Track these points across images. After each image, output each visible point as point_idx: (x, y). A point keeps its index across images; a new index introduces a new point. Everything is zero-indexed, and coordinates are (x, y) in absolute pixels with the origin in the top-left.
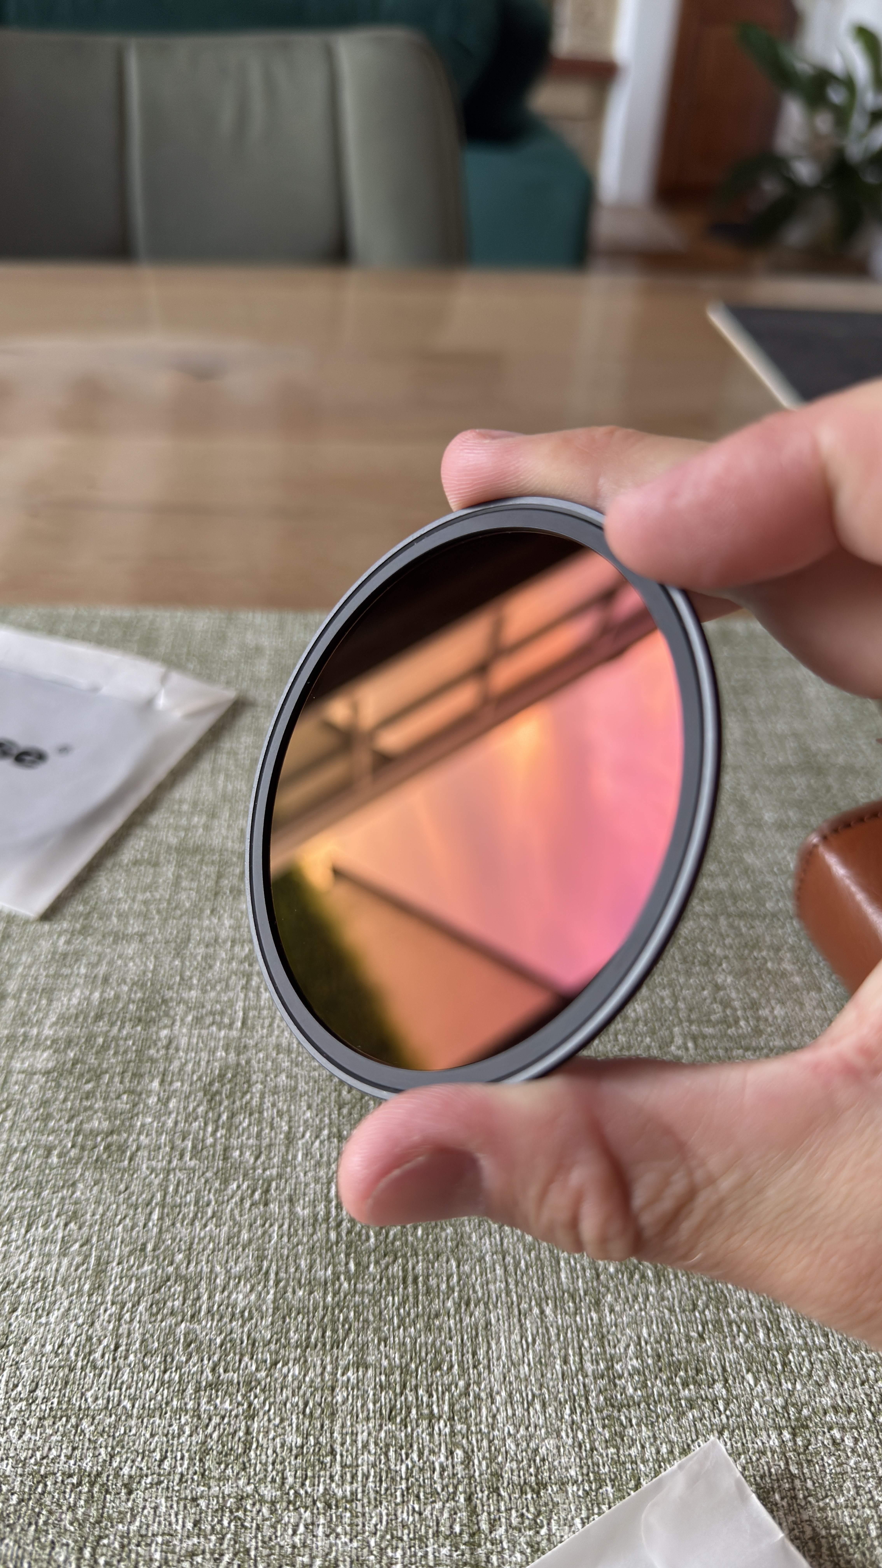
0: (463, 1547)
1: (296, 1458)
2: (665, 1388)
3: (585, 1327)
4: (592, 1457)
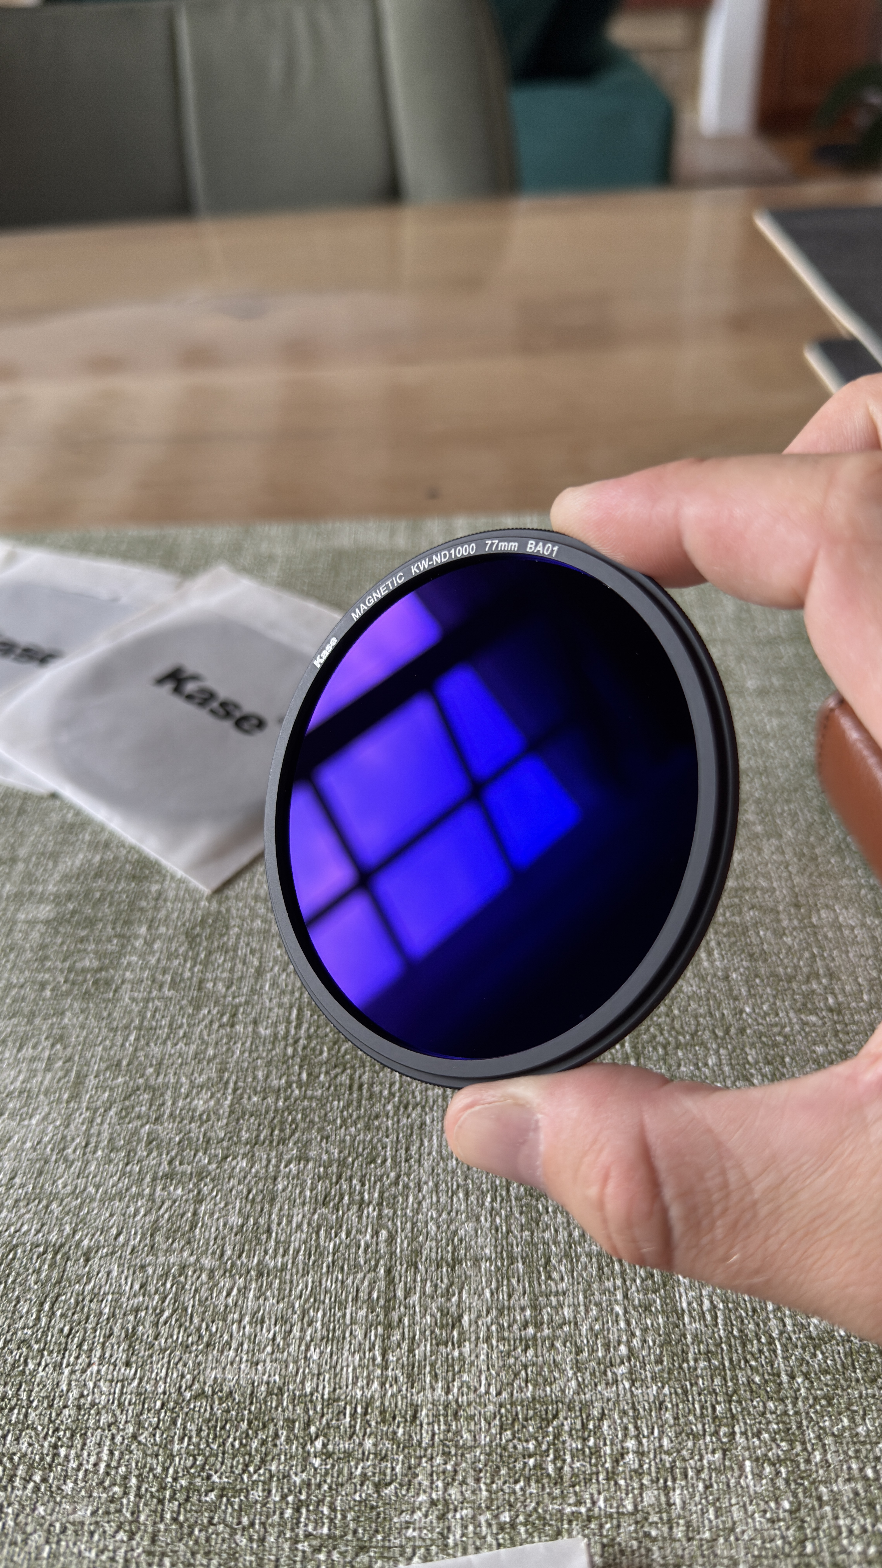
0: (378, 1310)
4: (507, 1238)
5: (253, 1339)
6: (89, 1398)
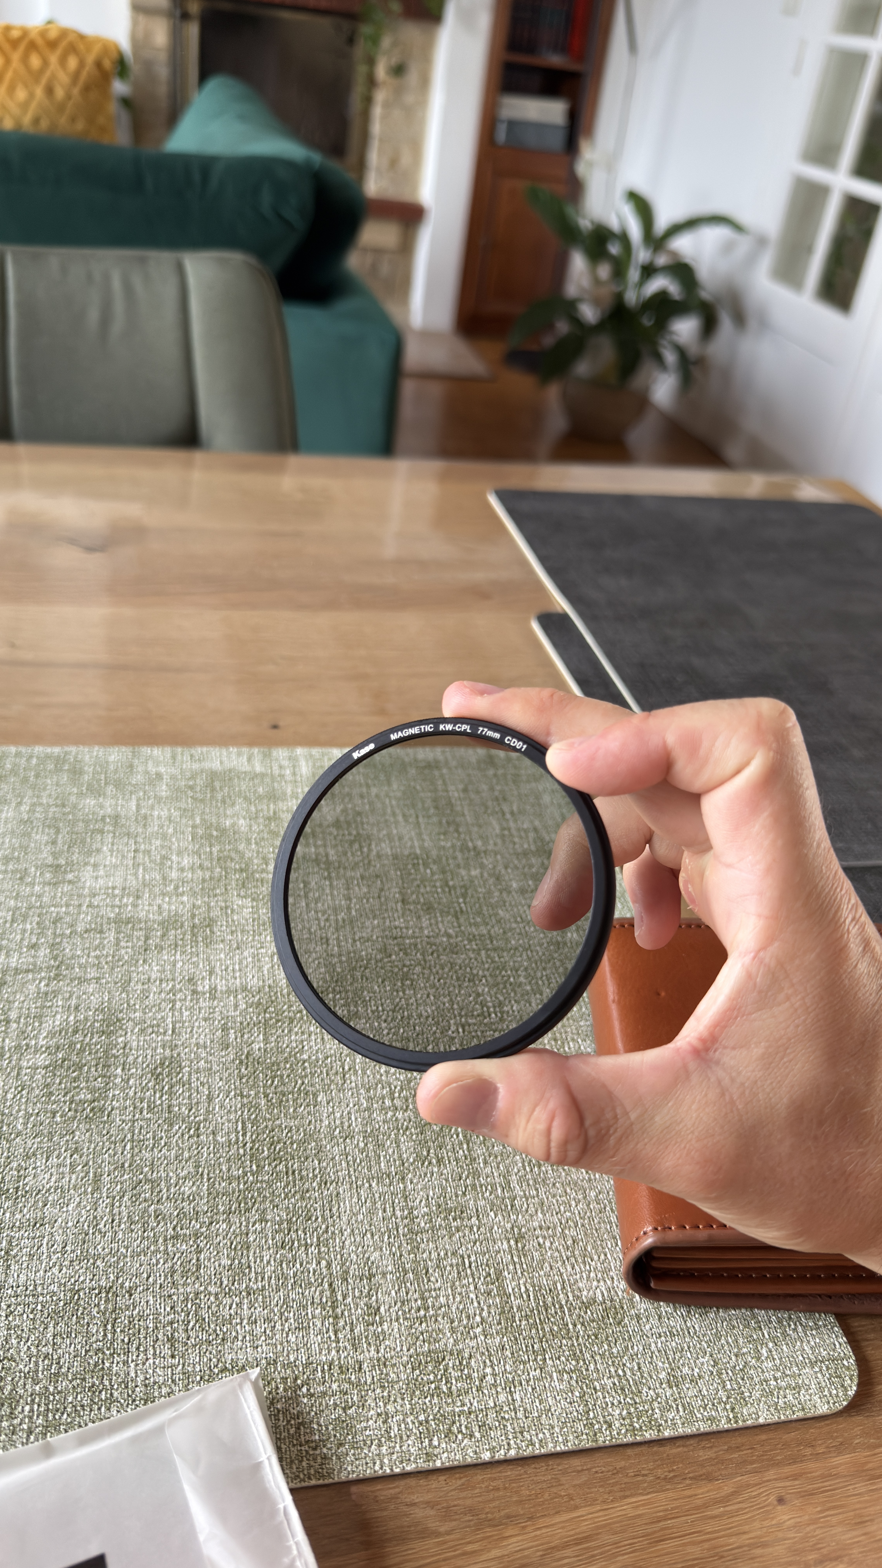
5: (251, 1333)
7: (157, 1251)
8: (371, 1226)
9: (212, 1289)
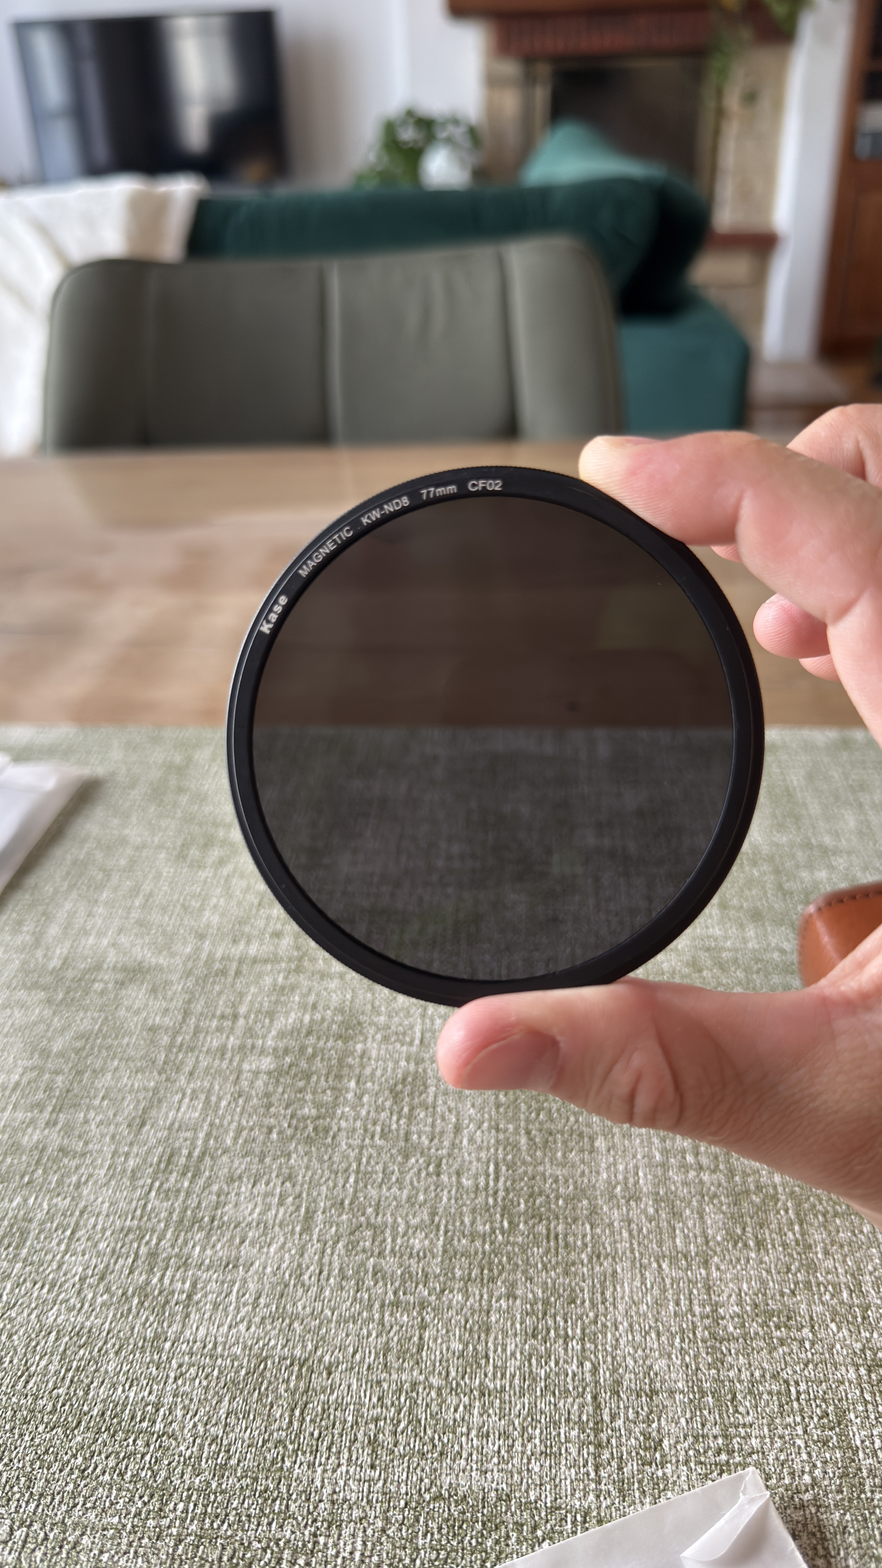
0: (588, 1431)
1: (458, 1359)
2: (760, 1329)
3: (695, 1280)
4: (696, 1375)
5: (480, 1450)
6: (341, 1494)
7: (371, 1319)
8: (657, 1321)
9: (435, 1381)
